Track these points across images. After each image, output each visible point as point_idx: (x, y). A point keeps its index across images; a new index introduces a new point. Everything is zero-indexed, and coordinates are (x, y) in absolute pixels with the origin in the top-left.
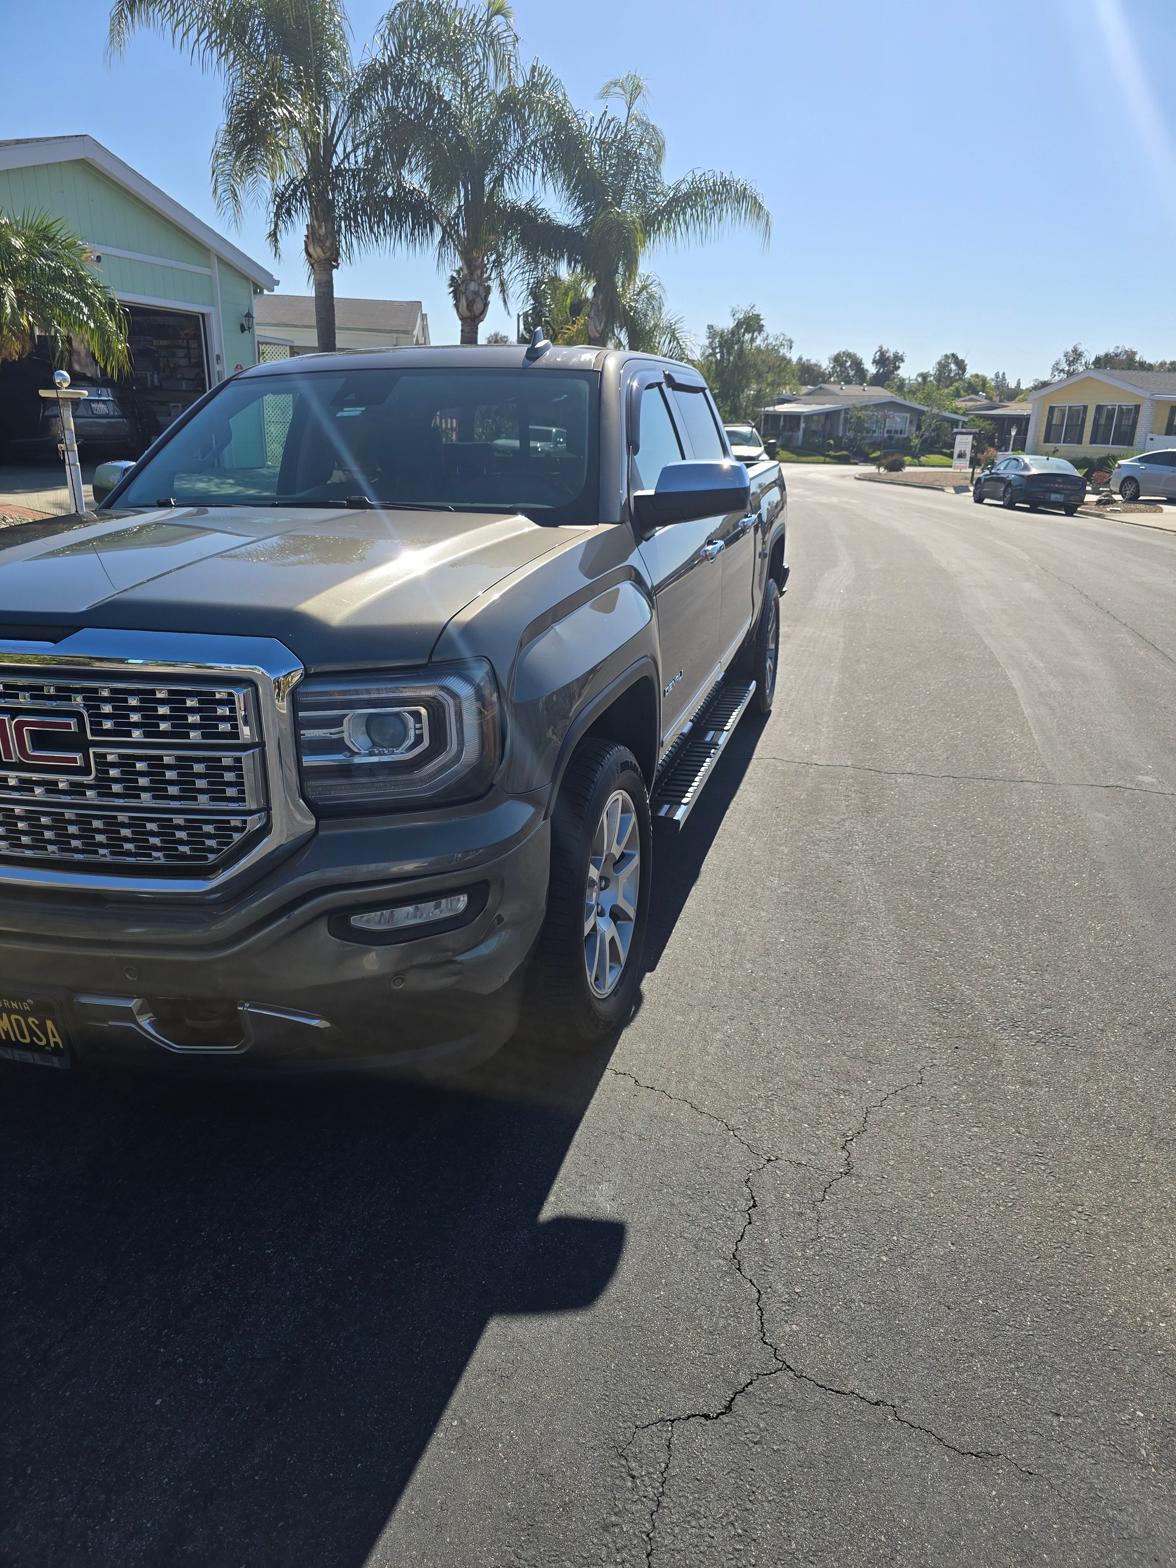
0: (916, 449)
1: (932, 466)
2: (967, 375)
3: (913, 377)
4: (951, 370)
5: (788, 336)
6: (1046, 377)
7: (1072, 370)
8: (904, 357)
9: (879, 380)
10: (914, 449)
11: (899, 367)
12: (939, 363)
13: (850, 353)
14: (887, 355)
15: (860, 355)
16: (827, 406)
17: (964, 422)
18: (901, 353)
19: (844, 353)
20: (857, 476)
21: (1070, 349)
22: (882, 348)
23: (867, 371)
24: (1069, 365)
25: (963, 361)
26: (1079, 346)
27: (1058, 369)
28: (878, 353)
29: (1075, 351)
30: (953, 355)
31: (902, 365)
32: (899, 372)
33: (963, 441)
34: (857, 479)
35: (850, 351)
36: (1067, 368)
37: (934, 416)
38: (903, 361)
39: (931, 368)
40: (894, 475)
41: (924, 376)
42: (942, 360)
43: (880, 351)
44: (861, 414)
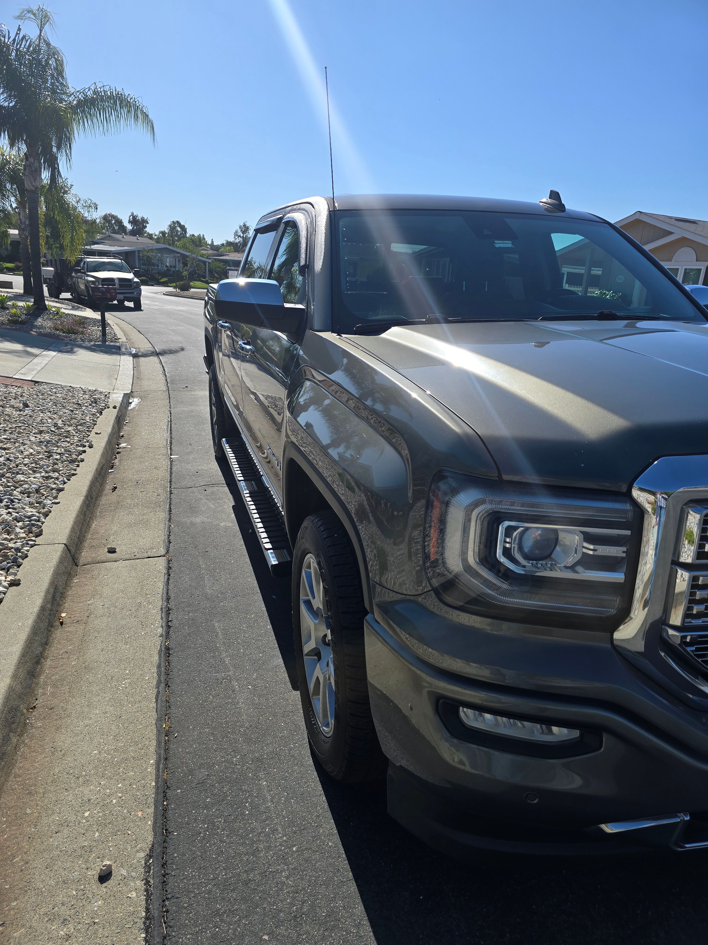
0: (186, 278)
1: (198, 288)
2: (188, 235)
3: (157, 233)
4: (178, 231)
5: (94, 201)
6: (231, 239)
7: (245, 236)
8: (148, 221)
9: (133, 233)
10: (185, 278)
11: (146, 227)
12: (170, 226)
13: (114, 215)
14: (137, 218)
15: (120, 217)
16: (126, 248)
17: (209, 263)
18: (146, 218)
19: (109, 214)
20: (165, 293)
21: (242, 224)
22: (133, 214)
23: (126, 227)
24: (243, 233)
25: (184, 226)
26: (246, 223)
27: (237, 235)
28: (131, 217)
29: (245, 225)
30: (178, 222)
31: (147, 225)
32: (146, 229)
33: (233, 274)
34: (164, 294)
35: (113, 214)
36: (242, 235)
37: (194, 258)
38: (148, 223)
39: (165, 228)
40: (186, 293)
41: (163, 233)
42: (171, 224)
43: (132, 215)
44: (150, 254)
